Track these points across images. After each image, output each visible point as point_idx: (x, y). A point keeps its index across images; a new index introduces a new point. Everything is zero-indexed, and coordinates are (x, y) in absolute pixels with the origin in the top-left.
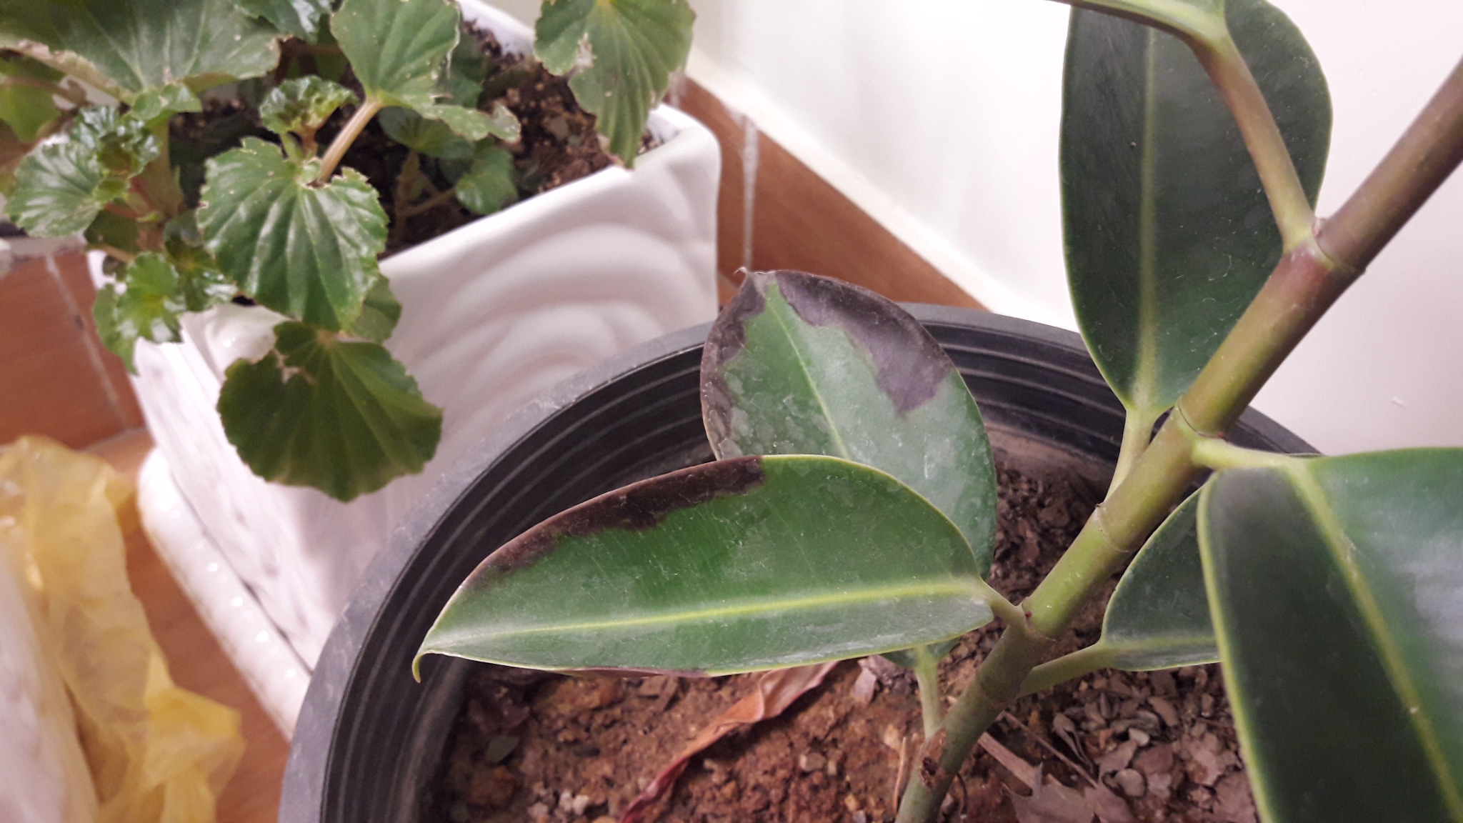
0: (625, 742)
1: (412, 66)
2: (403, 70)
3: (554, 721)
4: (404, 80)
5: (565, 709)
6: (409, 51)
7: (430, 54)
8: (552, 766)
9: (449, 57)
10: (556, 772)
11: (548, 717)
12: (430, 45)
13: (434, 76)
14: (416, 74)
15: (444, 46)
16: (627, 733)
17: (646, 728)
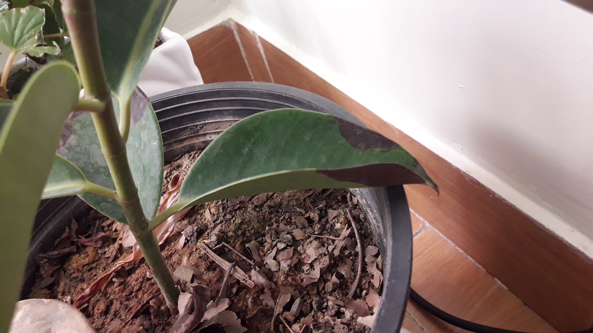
0: (95, 275)
1: (27, 36)
2: (24, 38)
3: (70, 270)
4: (24, 41)
5: (74, 265)
6: (26, 31)
7: (33, 30)
8: (68, 287)
9: (42, 29)
10: (69, 289)
11: (69, 269)
12: (34, 26)
13: (36, 37)
14: (28, 39)
15: (39, 26)
16: (96, 272)
17: (103, 270)
